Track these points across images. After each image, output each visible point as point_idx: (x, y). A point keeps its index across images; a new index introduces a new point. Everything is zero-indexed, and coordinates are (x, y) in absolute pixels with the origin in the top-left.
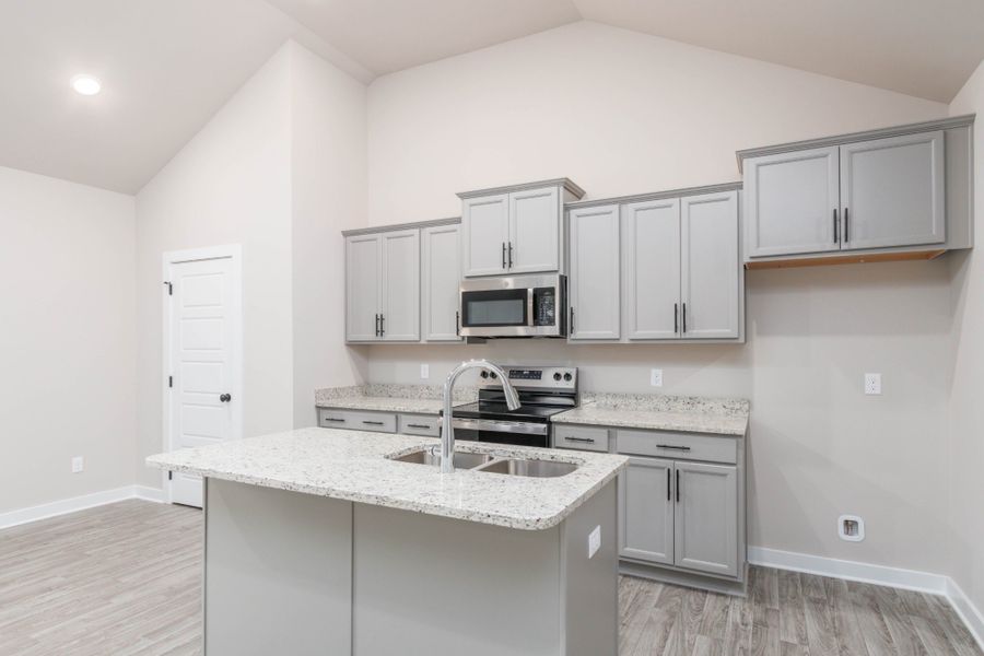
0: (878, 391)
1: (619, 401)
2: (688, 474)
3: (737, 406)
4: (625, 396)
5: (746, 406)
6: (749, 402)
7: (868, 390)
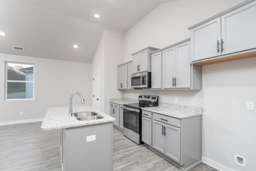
0: (252, 109)
1: (167, 105)
2: (168, 128)
3: (198, 110)
4: (169, 104)
5: (201, 110)
6: (202, 109)
7: (248, 108)
